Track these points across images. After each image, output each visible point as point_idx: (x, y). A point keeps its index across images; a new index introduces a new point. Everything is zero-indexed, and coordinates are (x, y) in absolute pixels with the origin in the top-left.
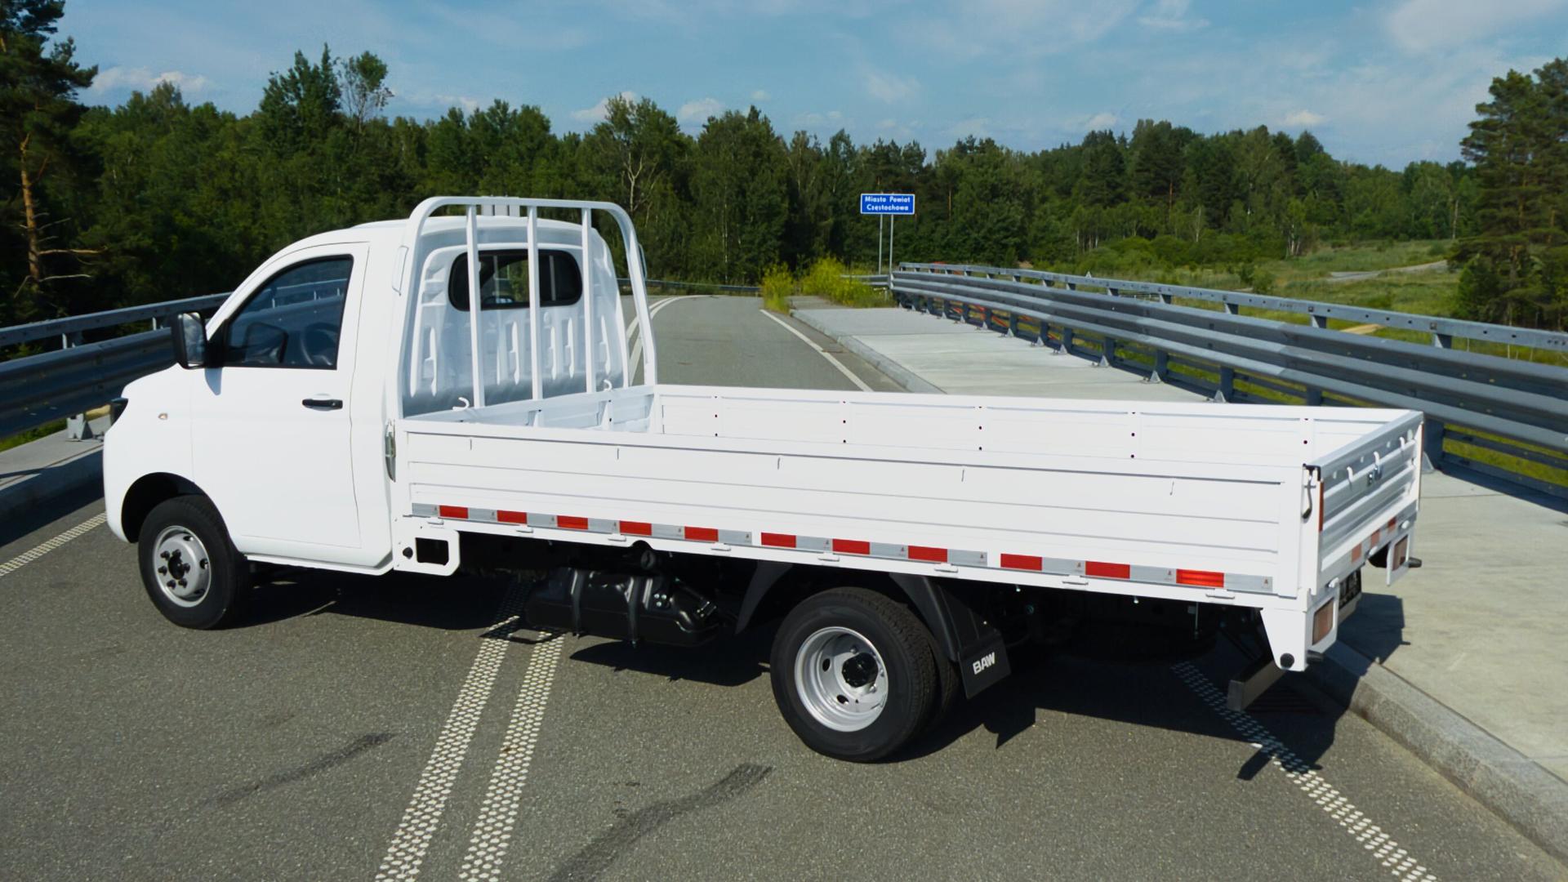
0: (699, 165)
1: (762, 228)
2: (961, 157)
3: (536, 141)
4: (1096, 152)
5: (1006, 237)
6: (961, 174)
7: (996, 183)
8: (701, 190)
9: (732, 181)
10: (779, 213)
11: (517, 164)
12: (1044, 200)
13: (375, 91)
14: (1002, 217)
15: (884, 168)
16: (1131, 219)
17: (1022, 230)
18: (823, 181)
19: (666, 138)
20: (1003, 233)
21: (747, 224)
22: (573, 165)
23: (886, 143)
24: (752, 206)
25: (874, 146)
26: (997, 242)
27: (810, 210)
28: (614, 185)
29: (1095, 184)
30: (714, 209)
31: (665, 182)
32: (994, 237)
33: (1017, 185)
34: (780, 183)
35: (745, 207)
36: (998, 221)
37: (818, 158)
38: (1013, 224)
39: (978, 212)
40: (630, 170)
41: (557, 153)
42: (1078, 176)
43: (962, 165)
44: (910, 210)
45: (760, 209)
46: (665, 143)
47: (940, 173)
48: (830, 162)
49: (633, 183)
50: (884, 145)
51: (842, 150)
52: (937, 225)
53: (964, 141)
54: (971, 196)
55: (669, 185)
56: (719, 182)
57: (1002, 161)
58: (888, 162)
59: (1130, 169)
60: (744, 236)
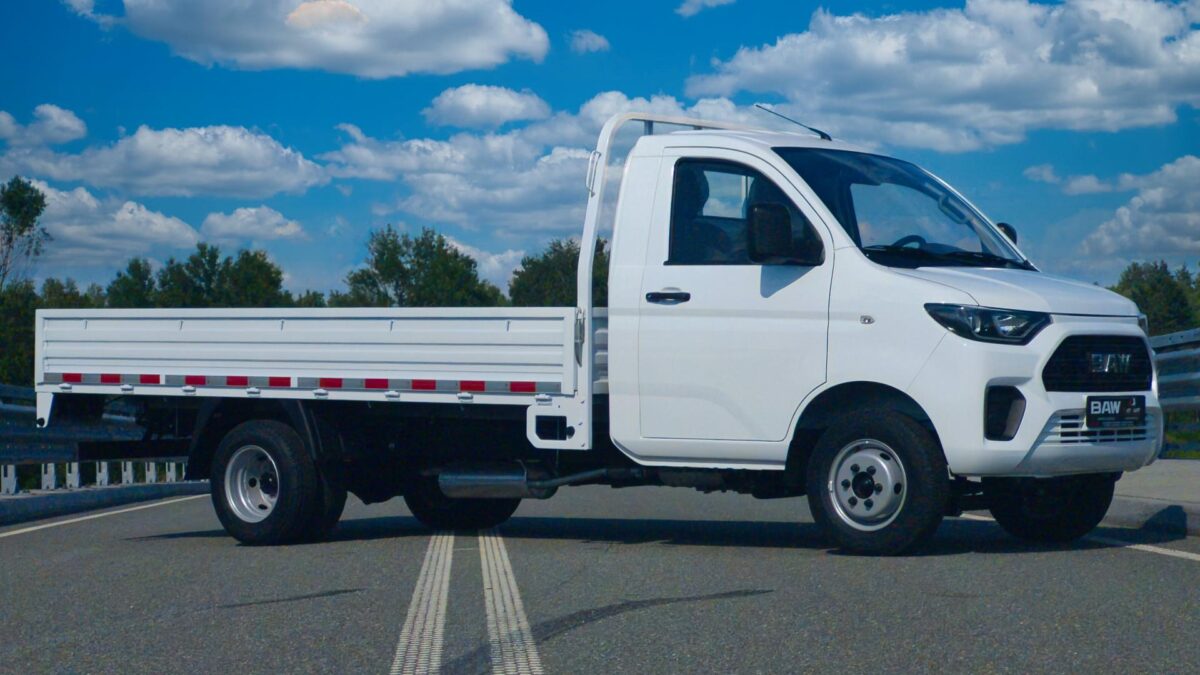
13: (26, 233)
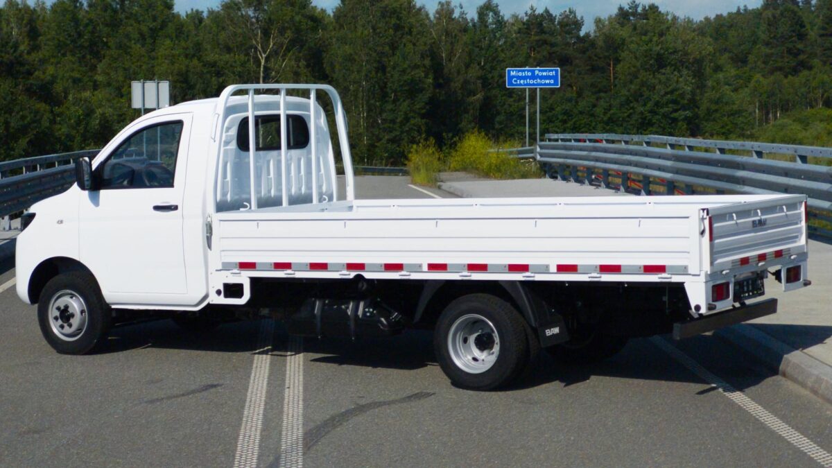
0: (334, 40)
1: (405, 106)
2: (622, 25)
3: (159, 21)
4: (774, 17)
5: (676, 111)
6: (623, 44)
7: (662, 51)
8: (337, 67)
9: (371, 55)
10: (422, 90)
11: (139, 46)
12: (718, 69)
14: (669, 90)
15: (537, 38)
16: (815, 88)
17: (693, 103)
18: (470, 54)
19: (297, 14)
20: (671, 107)
21: (387, 102)
22: (198, 47)
23: (540, 11)
24: (393, 82)
25: (526, 14)
26: (665, 116)
27: (456, 85)
28: (243, 65)
29: (773, 51)
30: (351, 87)
31: (298, 60)
32: (662, 111)
33: (686, 54)
34: (423, 57)
35: (386, 84)
36: (666, 93)
37: (465, 30)
38: (682, 96)
39: (643, 84)
40: (259, 48)
41: (181, 32)
42: (755, 43)
43: (624, 33)
44: (556, 83)
45: (401, 86)
46: (297, 18)
47: (600, 43)
48: (478, 33)
49: (263, 62)
50: (537, 13)
51: (490, 20)
52: (598, 99)
53: (626, 7)
54: (634, 67)
55: (303, 63)
56: (356, 57)
57: (668, 28)
58: (542, 32)
59: (813, 34)
60: (384, 115)
